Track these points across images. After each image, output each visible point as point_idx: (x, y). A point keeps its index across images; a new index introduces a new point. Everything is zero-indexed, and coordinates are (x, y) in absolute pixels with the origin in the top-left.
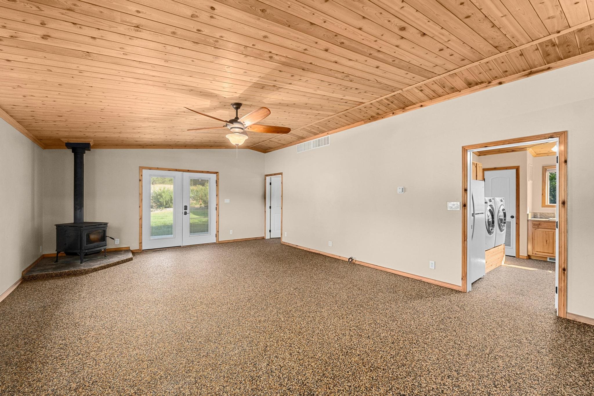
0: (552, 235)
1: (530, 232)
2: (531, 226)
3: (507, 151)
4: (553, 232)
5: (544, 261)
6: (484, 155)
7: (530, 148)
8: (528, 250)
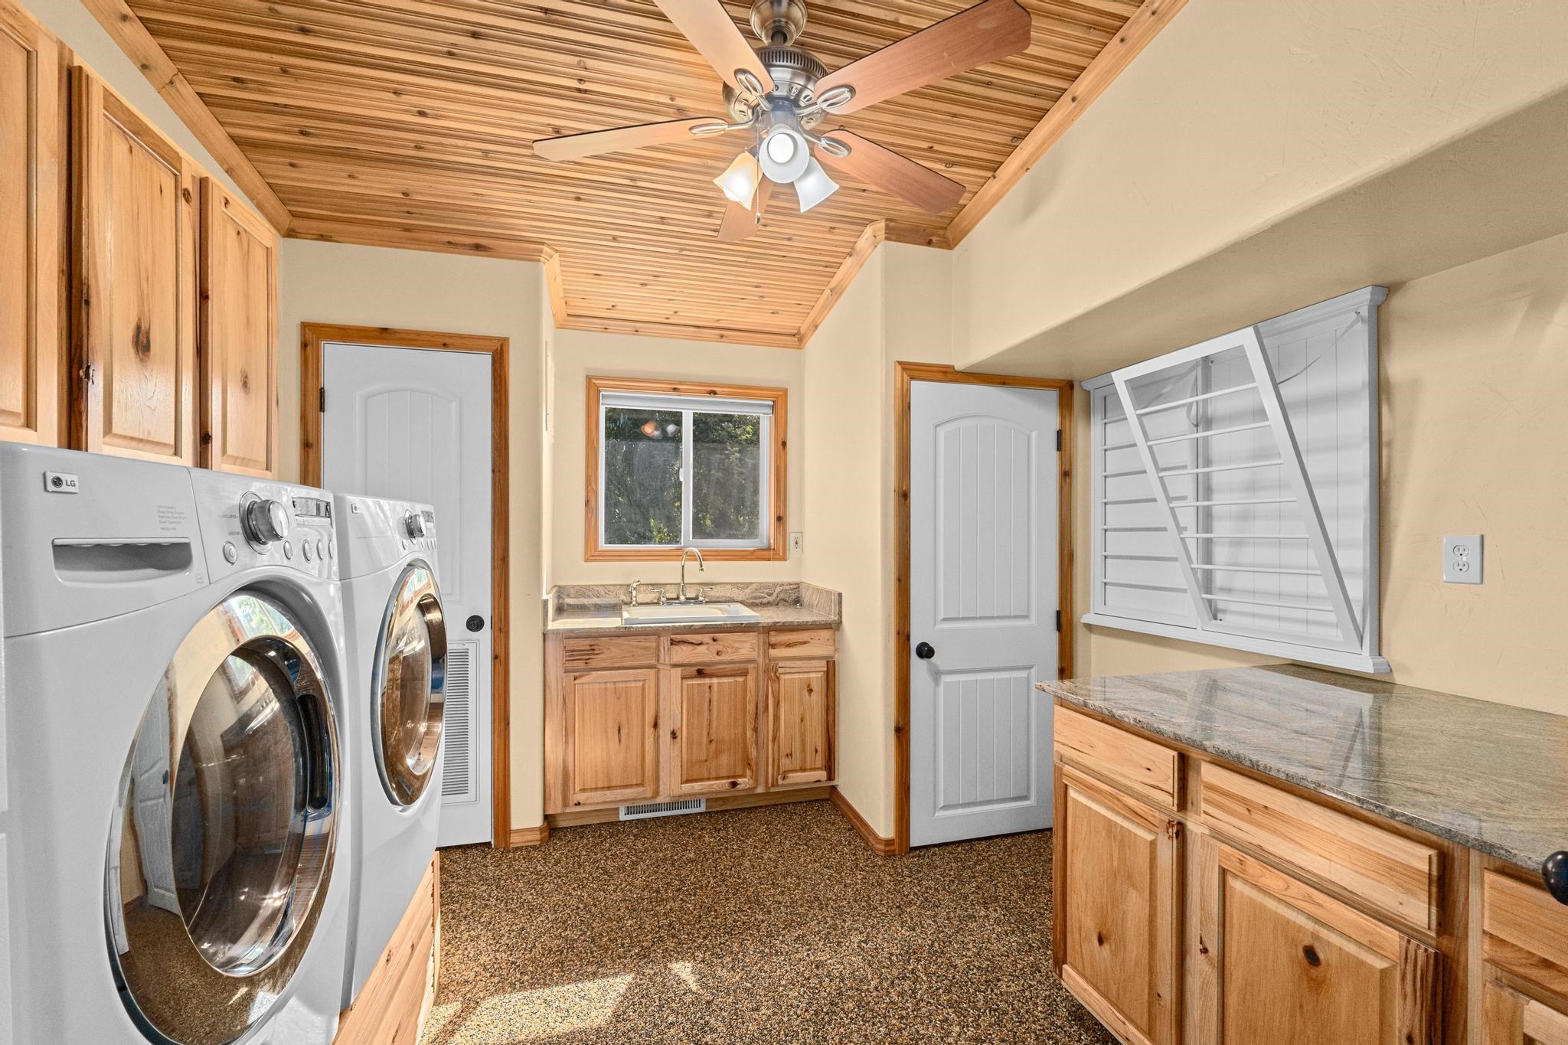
0: (640, 691)
1: (554, 693)
2: (560, 665)
3: (449, 243)
4: (641, 684)
5: (609, 823)
6: (322, 236)
7: (557, 251)
8: (547, 790)
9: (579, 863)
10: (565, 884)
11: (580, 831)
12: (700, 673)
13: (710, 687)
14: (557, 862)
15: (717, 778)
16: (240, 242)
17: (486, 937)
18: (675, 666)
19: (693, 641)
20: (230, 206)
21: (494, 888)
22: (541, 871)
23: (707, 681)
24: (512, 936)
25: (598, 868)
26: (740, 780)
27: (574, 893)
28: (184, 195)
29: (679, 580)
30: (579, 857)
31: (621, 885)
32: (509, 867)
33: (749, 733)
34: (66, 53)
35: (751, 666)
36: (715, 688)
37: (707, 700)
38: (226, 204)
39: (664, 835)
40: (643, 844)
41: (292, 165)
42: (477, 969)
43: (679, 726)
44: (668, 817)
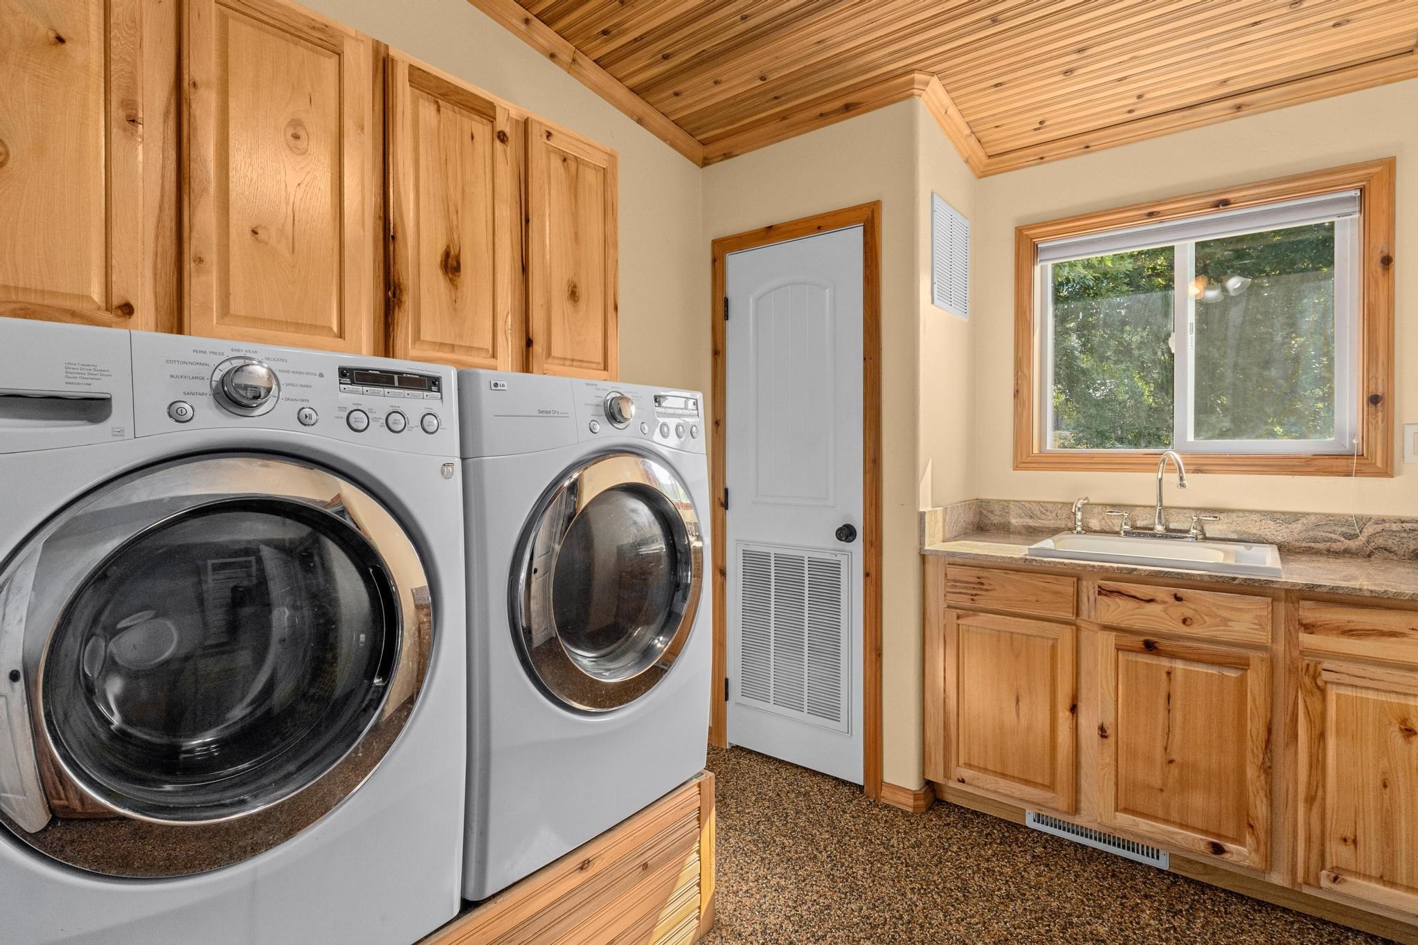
0: (1047, 654)
1: (935, 631)
2: (941, 596)
3: (821, 115)
4: (1051, 642)
5: (1010, 823)
6: (725, 154)
7: (933, 74)
8: (926, 750)
9: (940, 858)
10: (907, 876)
11: (968, 816)
12: (1150, 647)
13: (1169, 673)
14: (918, 845)
15: (1183, 826)
16: (567, 169)
17: (792, 892)
18: (1106, 628)
19: (1138, 595)
20: (552, 139)
21: (835, 841)
22: (893, 846)
23: (1165, 663)
24: (813, 909)
25: (958, 877)
26: (1229, 846)
27: (909, 895)
28: (499, 137)
29: (1153, 501)
30: (946, 850)
31: (972, 917)
32: (865, 824)
33: (1251, 772)
34: (382, 49)
35: (1254, 656)
36: (1179, 677)
37: (1163, 694)
38: (548, 137)
39: (1077, 876)
40: (1038, 875)
41: (676, 94)
42: (757, 927)
43: (1111, 719)
44: (1101, 852)
